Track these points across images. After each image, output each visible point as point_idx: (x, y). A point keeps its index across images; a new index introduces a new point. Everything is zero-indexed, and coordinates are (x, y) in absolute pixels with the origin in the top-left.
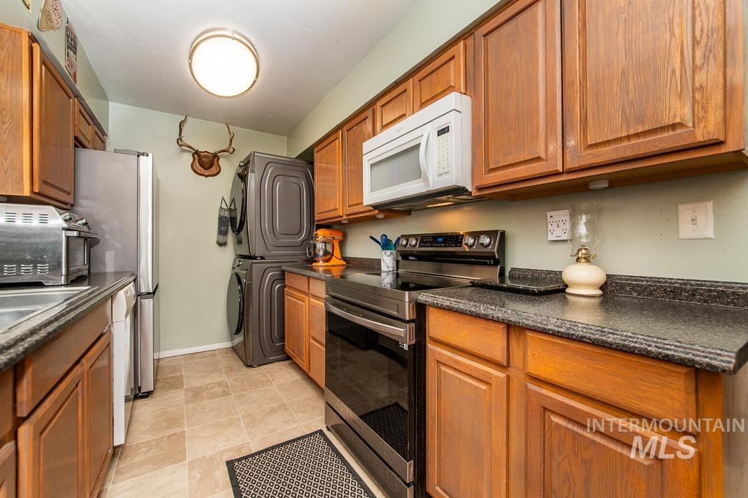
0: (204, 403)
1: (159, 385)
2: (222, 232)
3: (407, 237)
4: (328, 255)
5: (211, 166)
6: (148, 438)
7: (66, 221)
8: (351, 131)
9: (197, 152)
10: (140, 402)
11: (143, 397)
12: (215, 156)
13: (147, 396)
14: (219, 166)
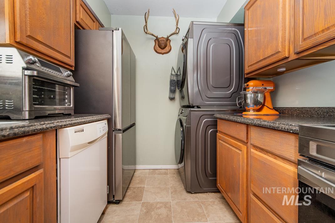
1: (126, 197)
2: (172, 91)
4: (259, 105)
11: (115, 203)
13: (118, 203)
14: (170, 46)
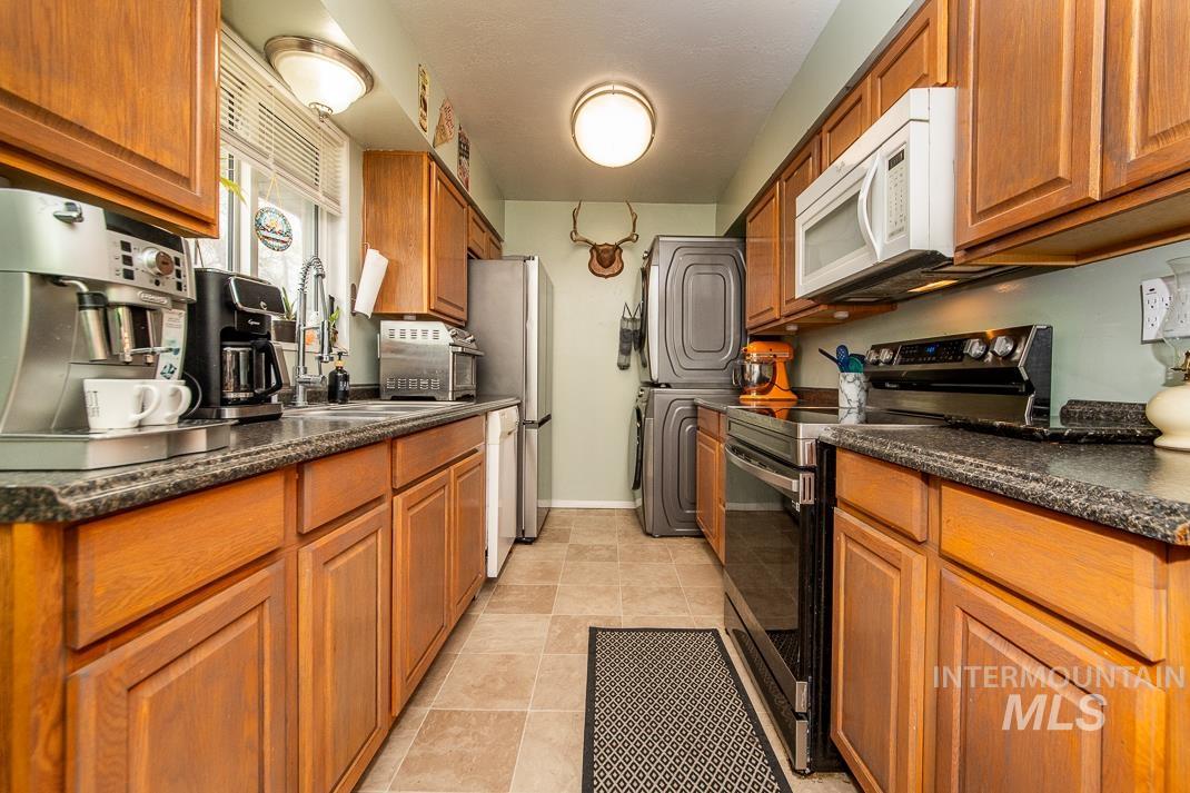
0: (585, 563)
1: (544, 534)
2: (625, 352)
3: (877, 348)
4: (766, 384)
5: (612, 263)
6: (522, 583)
7: (453, 336)
8: (791, 179)
9: (595, 247)
10: (522, 549)
11: (526, 543)
12: (617, 247)
13: (530, 543)
14: (622, 261)
